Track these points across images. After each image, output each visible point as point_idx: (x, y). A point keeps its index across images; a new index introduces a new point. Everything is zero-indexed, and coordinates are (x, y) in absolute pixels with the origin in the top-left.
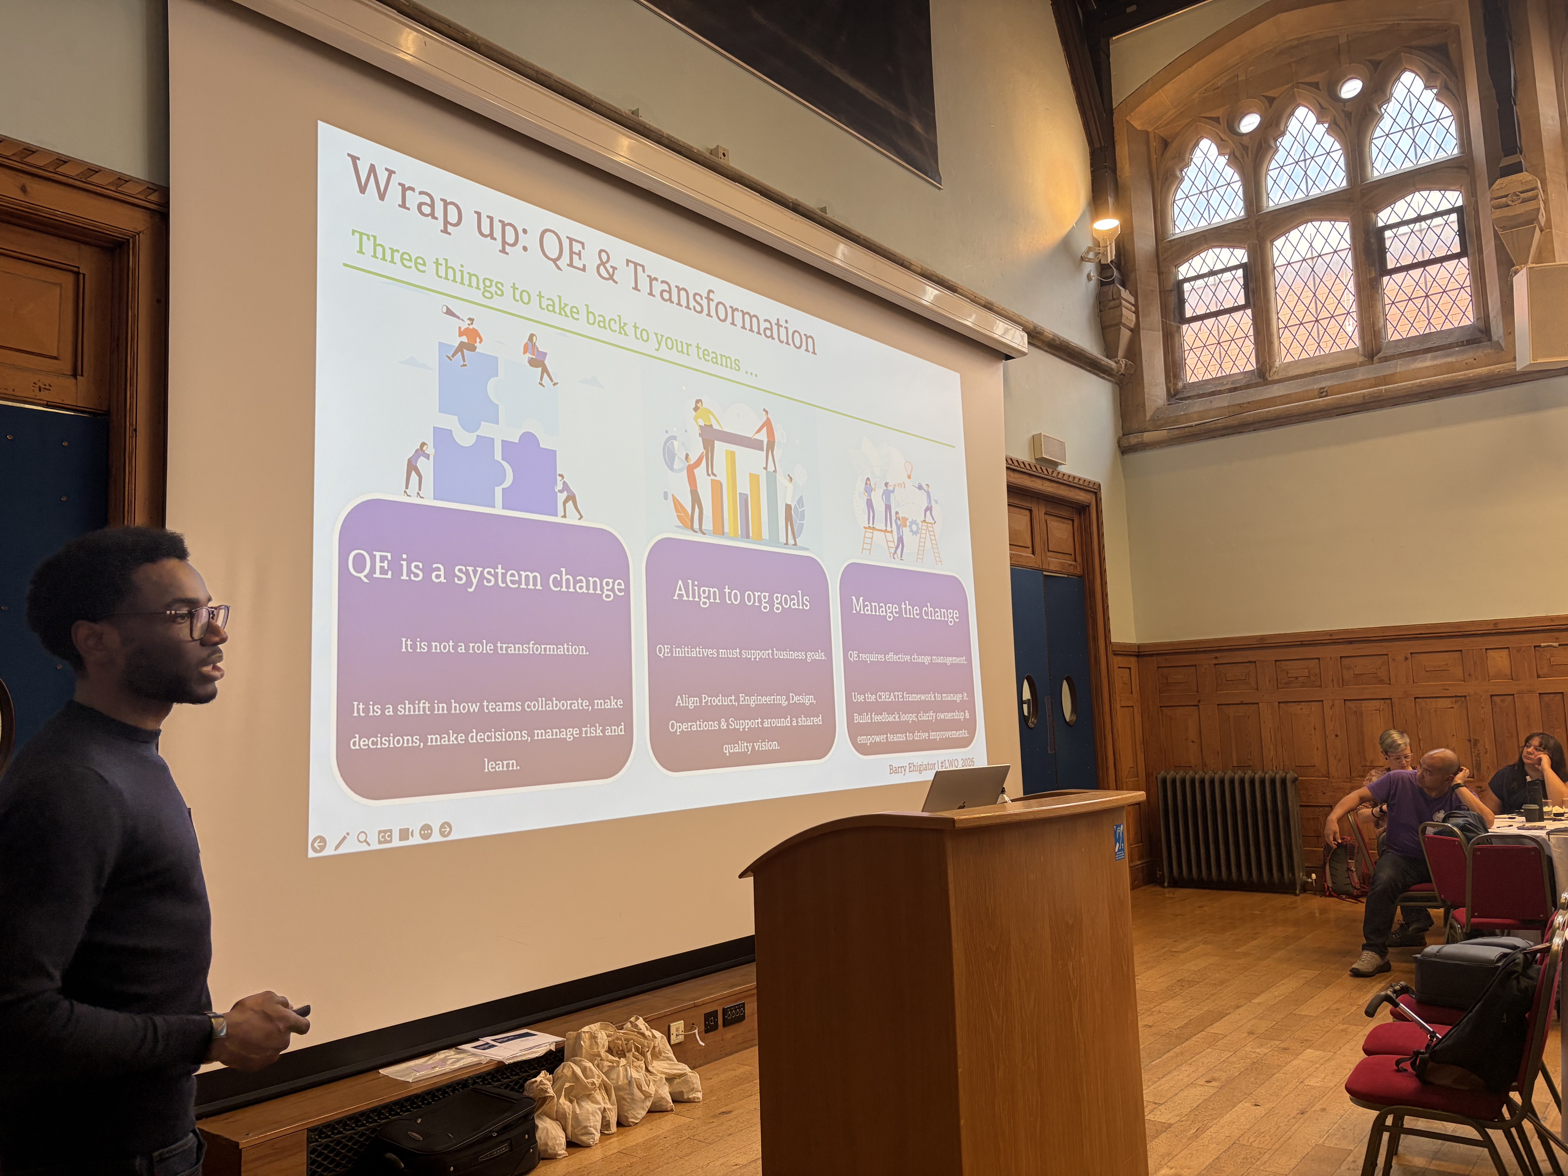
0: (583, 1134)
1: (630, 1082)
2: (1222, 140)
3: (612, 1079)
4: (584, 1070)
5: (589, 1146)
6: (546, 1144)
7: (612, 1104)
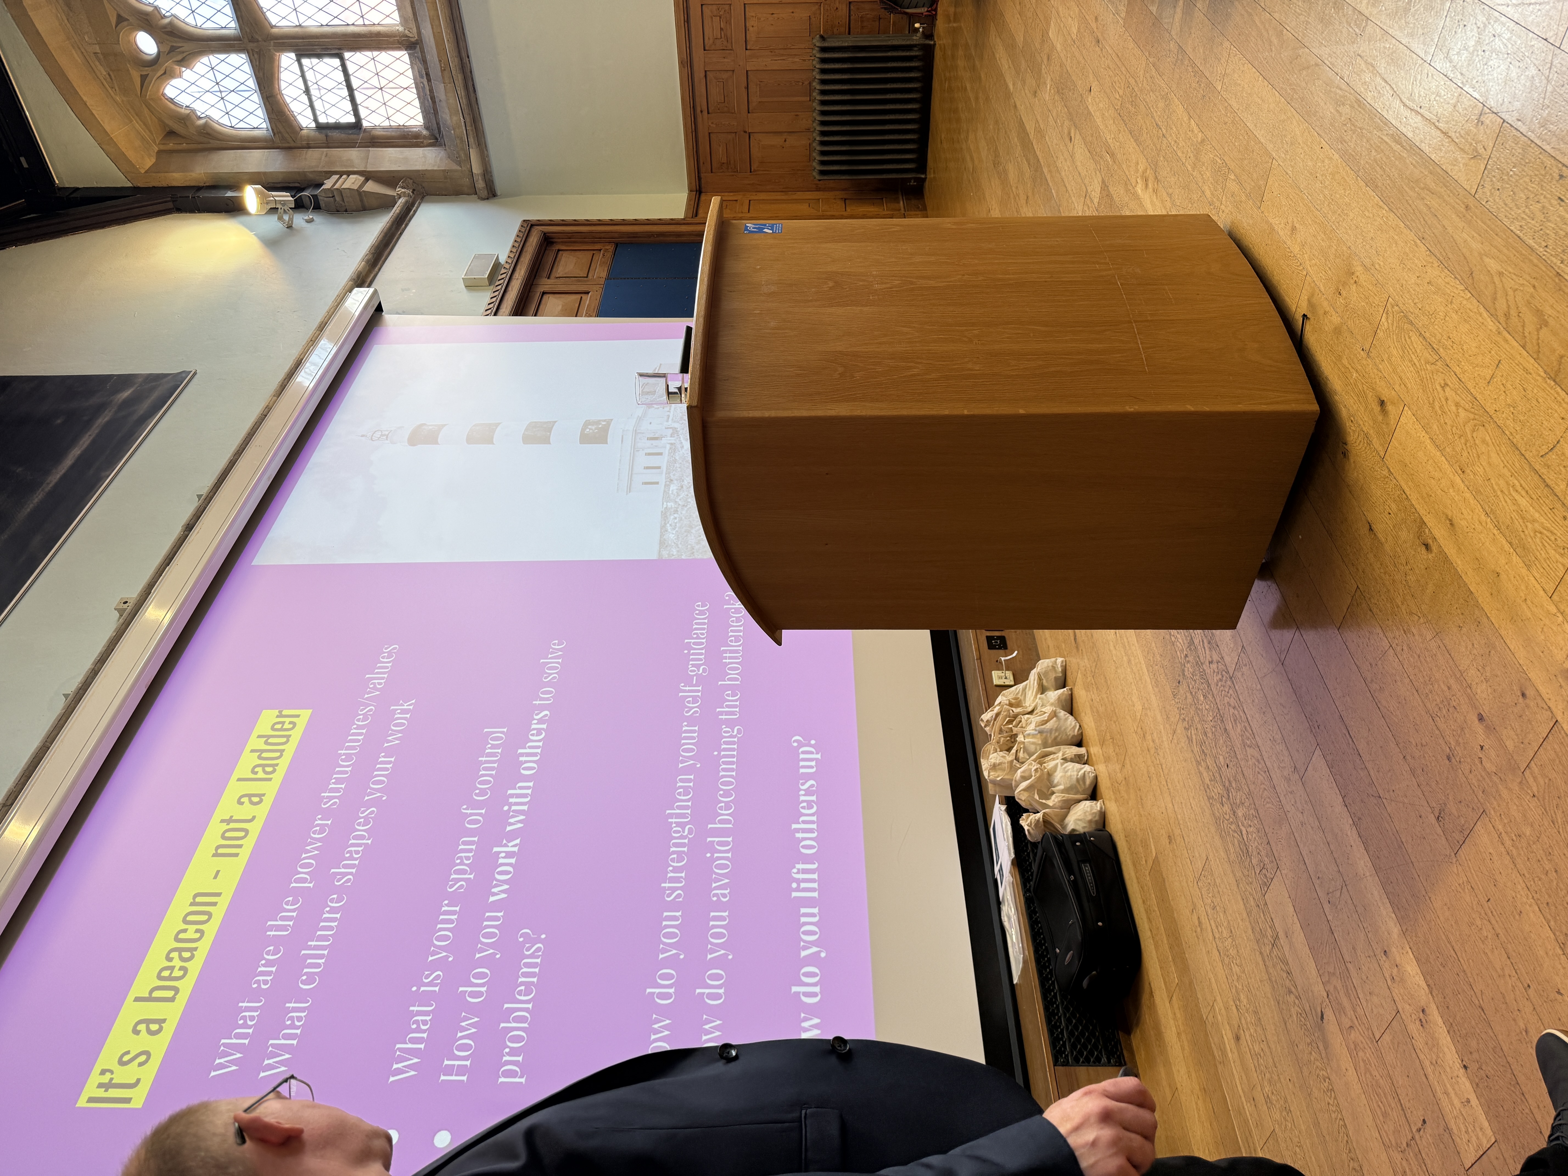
0: (1084, 783)
1: (1039, 732)
2: (165, 73)
3: (1036, 749)
4: (1024, 778)
5: (1096, 777)
6: (1090, 821)
7: (1059, 750)
